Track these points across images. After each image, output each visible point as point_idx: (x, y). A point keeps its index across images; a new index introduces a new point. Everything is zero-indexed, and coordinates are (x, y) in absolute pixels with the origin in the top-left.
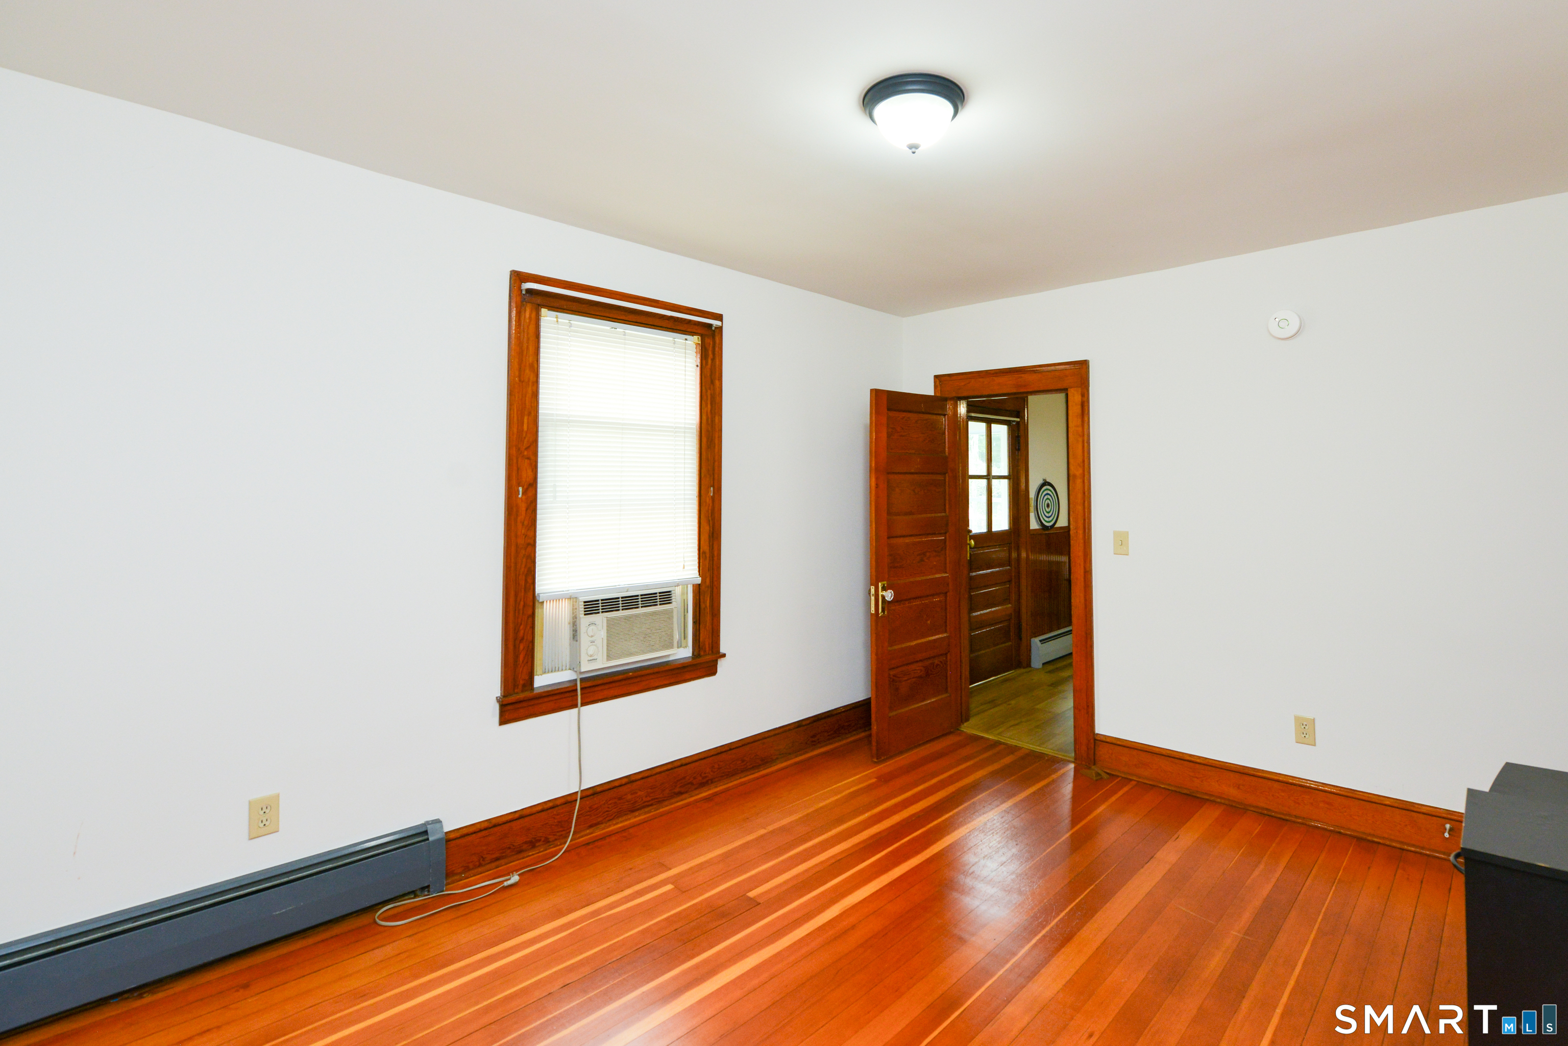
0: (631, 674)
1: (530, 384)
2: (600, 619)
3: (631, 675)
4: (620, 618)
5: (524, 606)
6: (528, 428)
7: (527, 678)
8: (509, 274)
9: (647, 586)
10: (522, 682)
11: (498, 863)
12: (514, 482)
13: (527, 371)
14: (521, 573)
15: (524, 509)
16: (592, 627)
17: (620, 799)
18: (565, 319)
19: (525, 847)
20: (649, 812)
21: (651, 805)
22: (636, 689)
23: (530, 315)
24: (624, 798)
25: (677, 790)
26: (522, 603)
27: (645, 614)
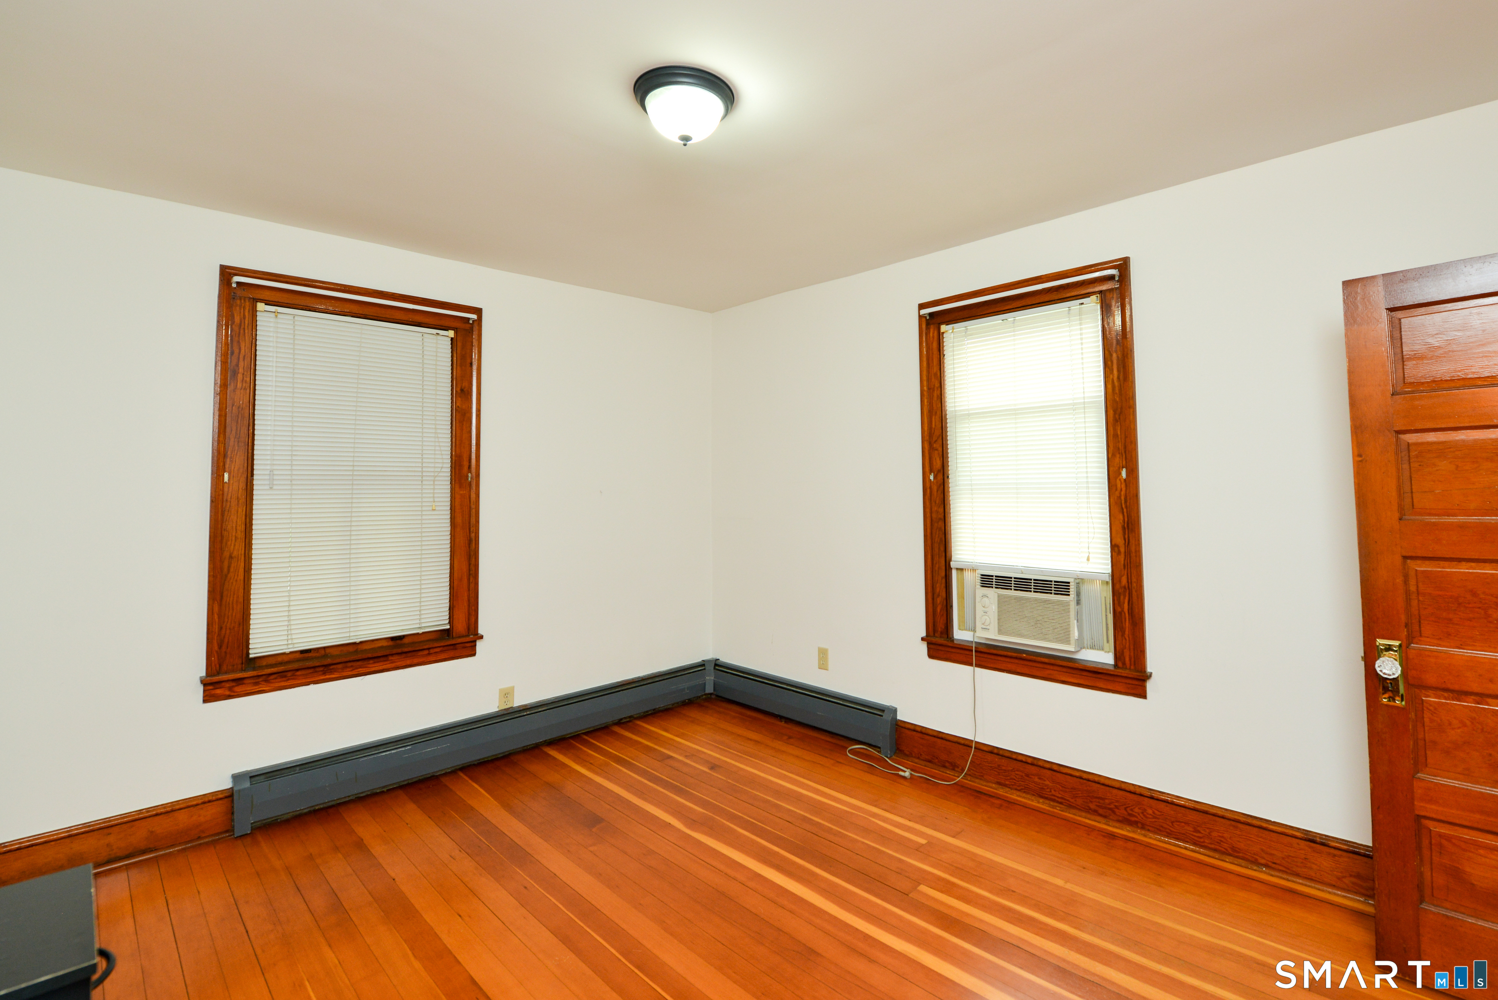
0: (1024, 655)
1: (936, 388)
2: (993, 593)
3: (1024, 657)
4: (1010, 597)
5: (939, 568)
6: (935, 426)
7: (943, 627)
8: (918, 305)
9: (1042, 572)
10: (939, 629)
11: (928, 763)
12: (927, 469)
13: (933, 380)
14: (936, 541)
15: (936, 490)
16: (985, 599)
17: (1027, 775)
18: (960, 327)
19: (947, 764)
20: (1053, 807)
21: (1061, 803)
22: (1027, 671)
23: (933, 333)
24: (1031, 778)
25: (1093, 806)
26: (937, 566)
27: (1036, 600)
